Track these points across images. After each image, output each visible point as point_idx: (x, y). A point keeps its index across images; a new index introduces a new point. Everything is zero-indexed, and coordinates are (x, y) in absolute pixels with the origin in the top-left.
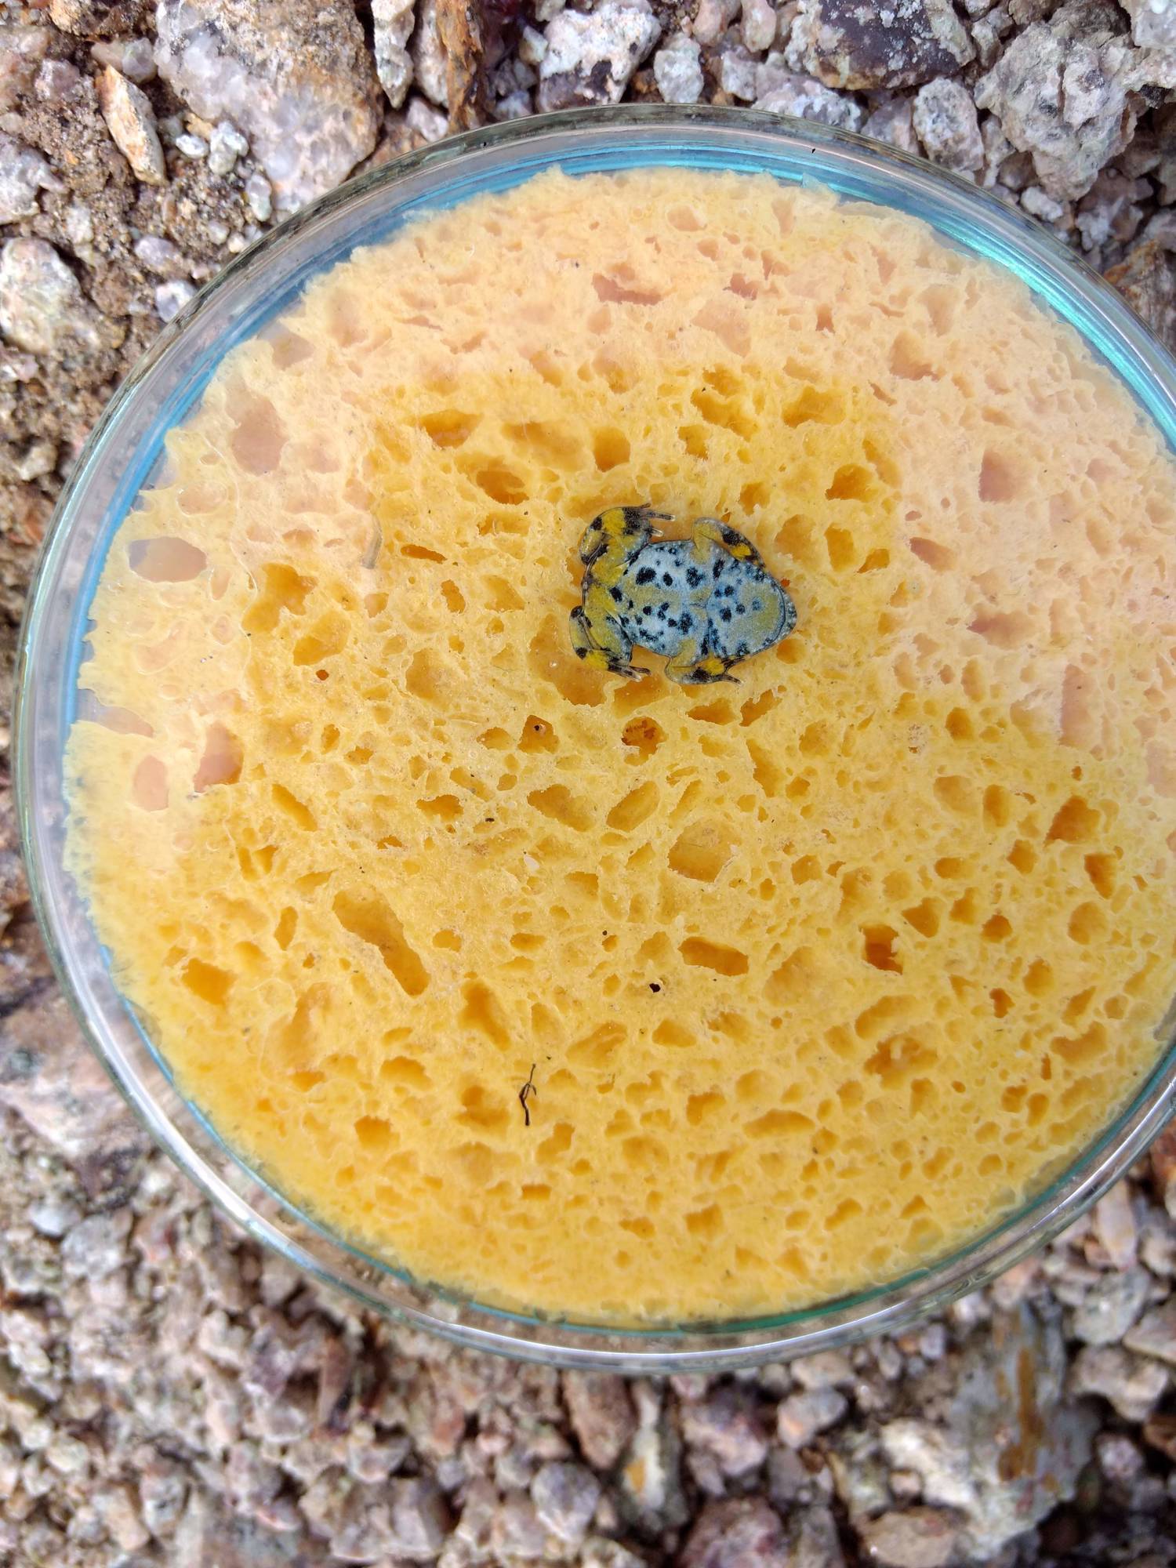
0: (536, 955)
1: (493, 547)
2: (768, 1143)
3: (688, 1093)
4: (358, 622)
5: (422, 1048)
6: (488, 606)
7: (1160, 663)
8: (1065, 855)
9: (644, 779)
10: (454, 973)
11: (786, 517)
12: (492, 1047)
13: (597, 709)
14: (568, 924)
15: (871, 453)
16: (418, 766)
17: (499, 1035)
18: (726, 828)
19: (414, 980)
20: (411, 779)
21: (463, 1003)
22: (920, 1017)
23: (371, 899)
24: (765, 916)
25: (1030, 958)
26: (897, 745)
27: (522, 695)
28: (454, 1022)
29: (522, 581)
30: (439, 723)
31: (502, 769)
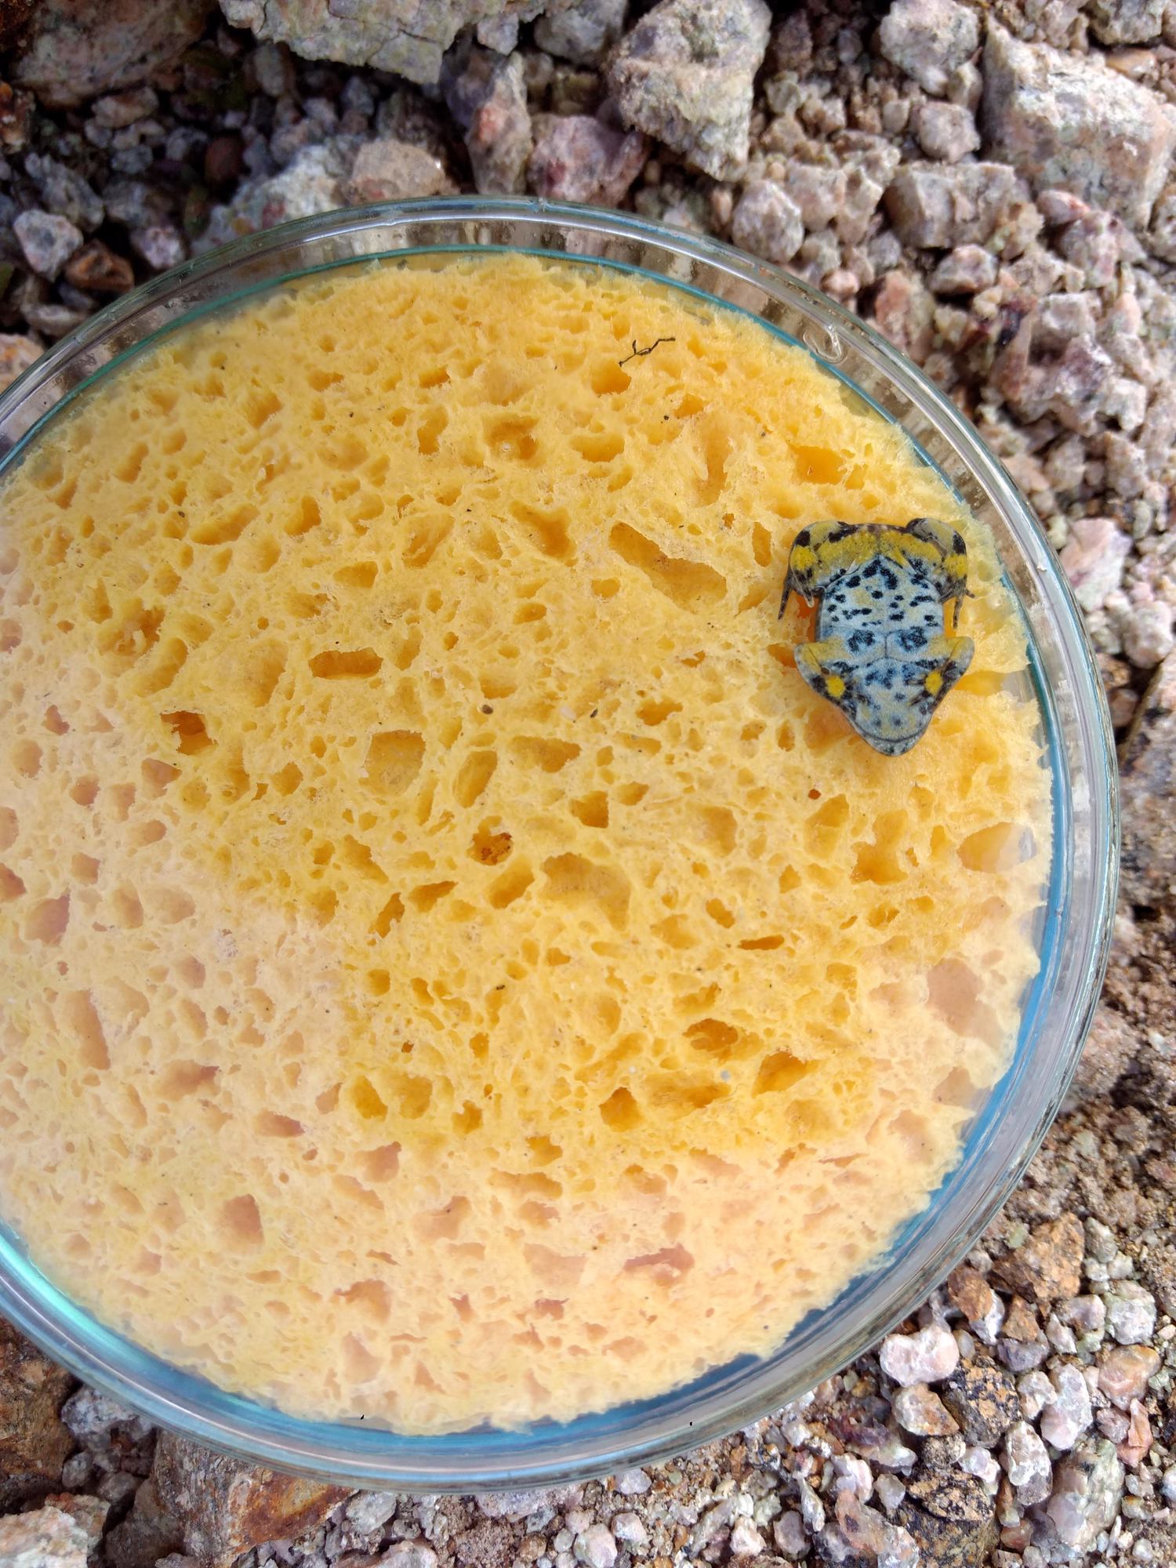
0: (516, 604)
1: (701, 976)
2: (229, 506)
3: (323, 524)
4: (800, 857)
5: (594, 476)
6: (684, 917)
7: (23, 1104)
8: (46, 886)
9: (476, 807)
10: (588, 558)
11: (430, 1112)
12: (527, 502)
13: (545, 857)
14: (498, 645)
15: (371, 1199)
16: (695, 742)
17: (526, 515)
18: (380, 790)
19: (624, 538)
20: (696, 726)
21: (570, 533)
22: (129, 680)
23: (693, 602)
24: (311, 722)
25: (41, 775)
26: (245, 930)
27: (622, 844)
28: (571, 513)
29: (660, 954)
30: (690, 790)
31: (615, 767)
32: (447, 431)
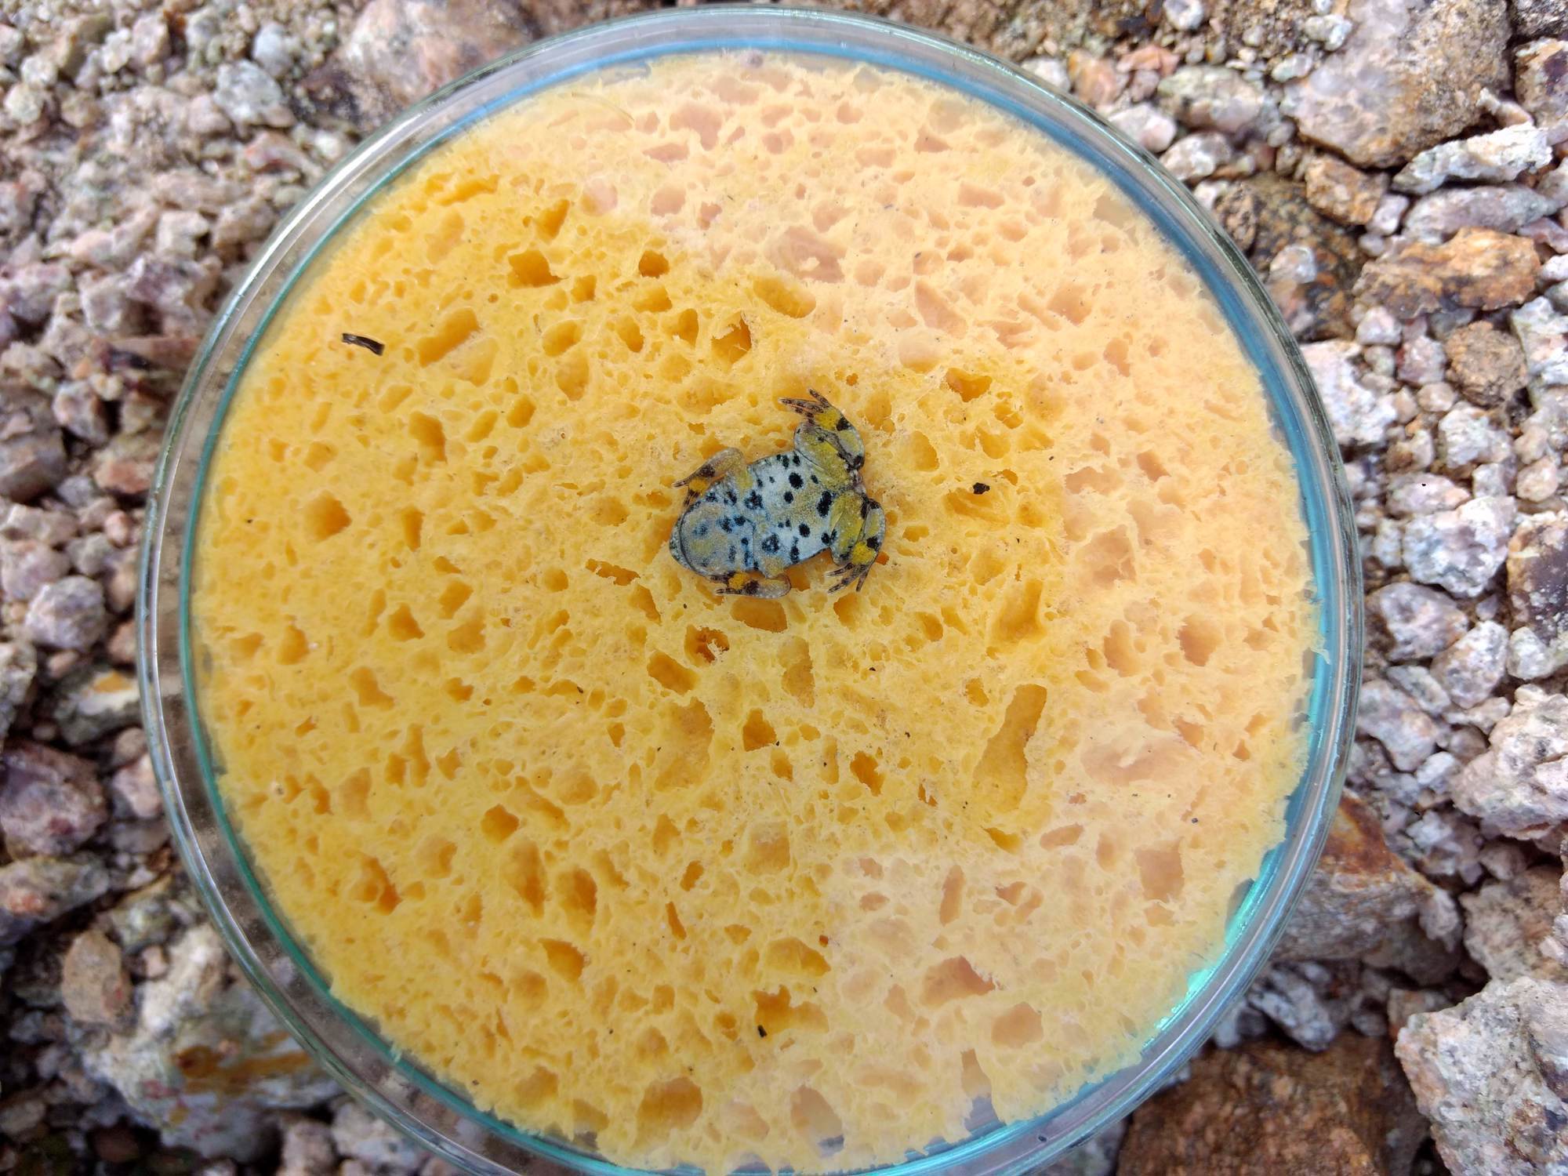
0: (935, 611)
1: (632, 870)
2: (961, 306)
3: (965, 405)
4: (762, 940)
5: (1090, 654)
6: (681, 843)
8: (559, 259)
9: (733, 623)
11: (457, 656)
12: (1044, 596)
13: (703, 700)
16: (846, 815)
19: (1033, 700)
20: (862, 813)
21: (1023, 643)
22: (767, 268)
23: (988, 780)
25: (657, 219)
26: (569, 451)
27: (735, 769)
28: (1044, 641)
29: (643, 828)
30: (799, 821)
31: (803, 745)
32: (1097, 496)
